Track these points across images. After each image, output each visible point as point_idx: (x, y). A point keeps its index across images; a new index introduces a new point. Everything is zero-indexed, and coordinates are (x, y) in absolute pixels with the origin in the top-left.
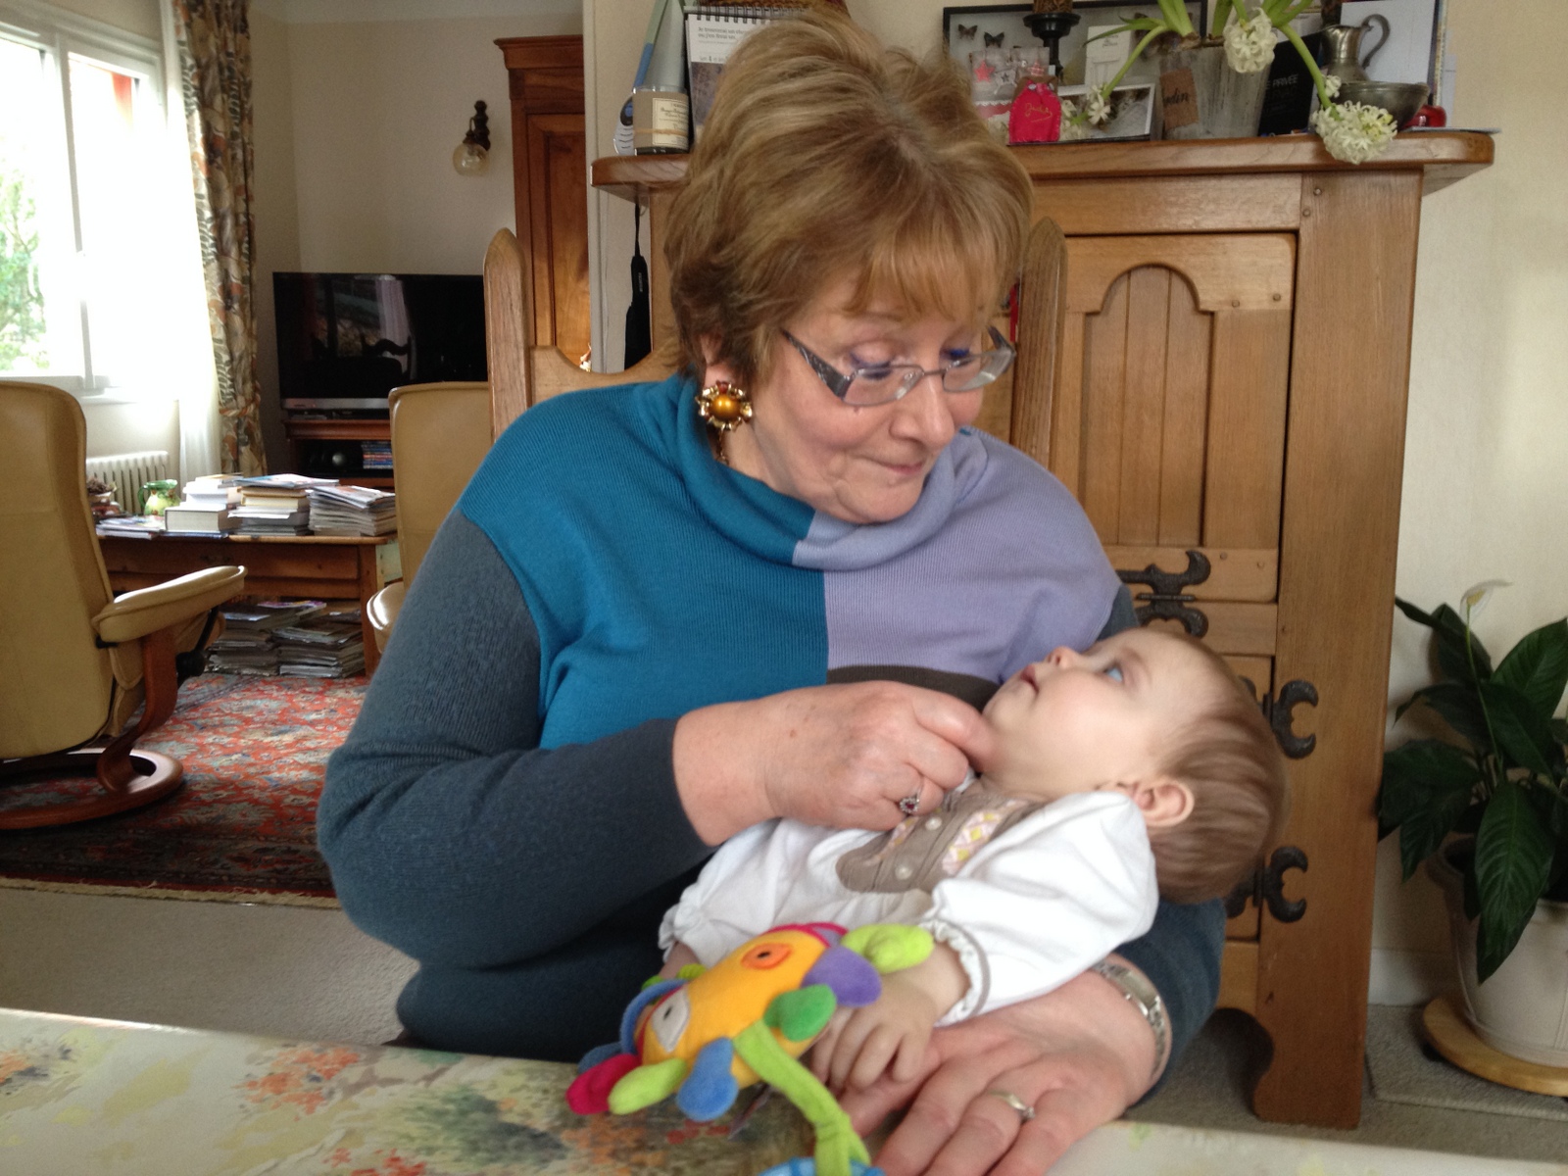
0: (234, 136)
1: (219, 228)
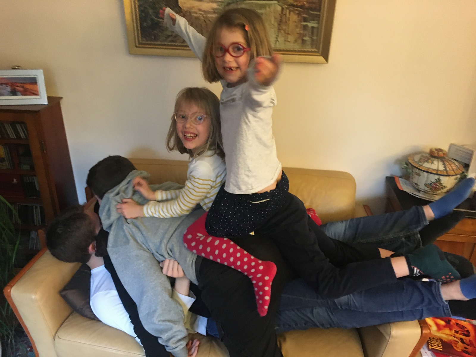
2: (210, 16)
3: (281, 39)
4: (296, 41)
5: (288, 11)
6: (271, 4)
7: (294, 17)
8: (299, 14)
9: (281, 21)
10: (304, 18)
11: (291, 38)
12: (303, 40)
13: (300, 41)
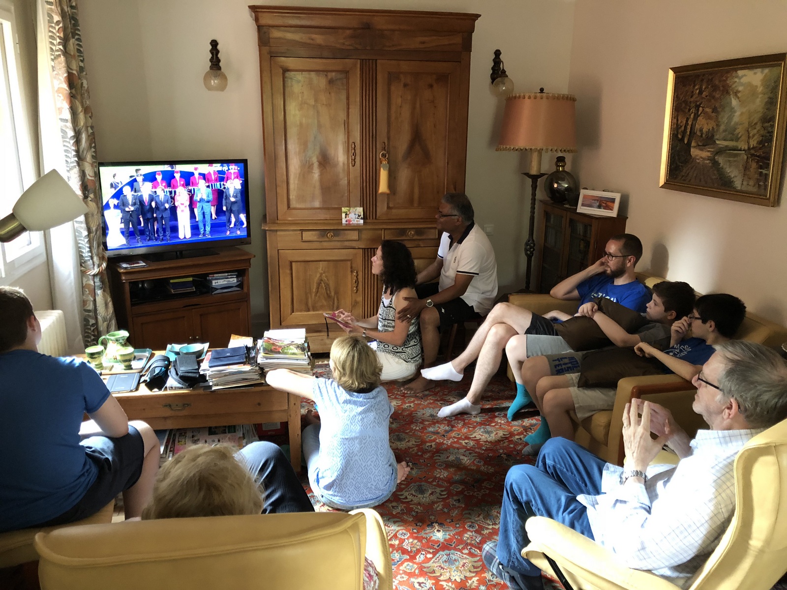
0: (81, 69)
1: (78, 142)
2: (706, 162)
3: (745, 183)
4: (754, 185)
5: (750, 159)
6: (741, 154)
7: (754, 165)
8: (757, 162)
9: (746, 167)
10: (761, 166)
11: (751, 183)
12: (759, 184)
13: (757, 185)
